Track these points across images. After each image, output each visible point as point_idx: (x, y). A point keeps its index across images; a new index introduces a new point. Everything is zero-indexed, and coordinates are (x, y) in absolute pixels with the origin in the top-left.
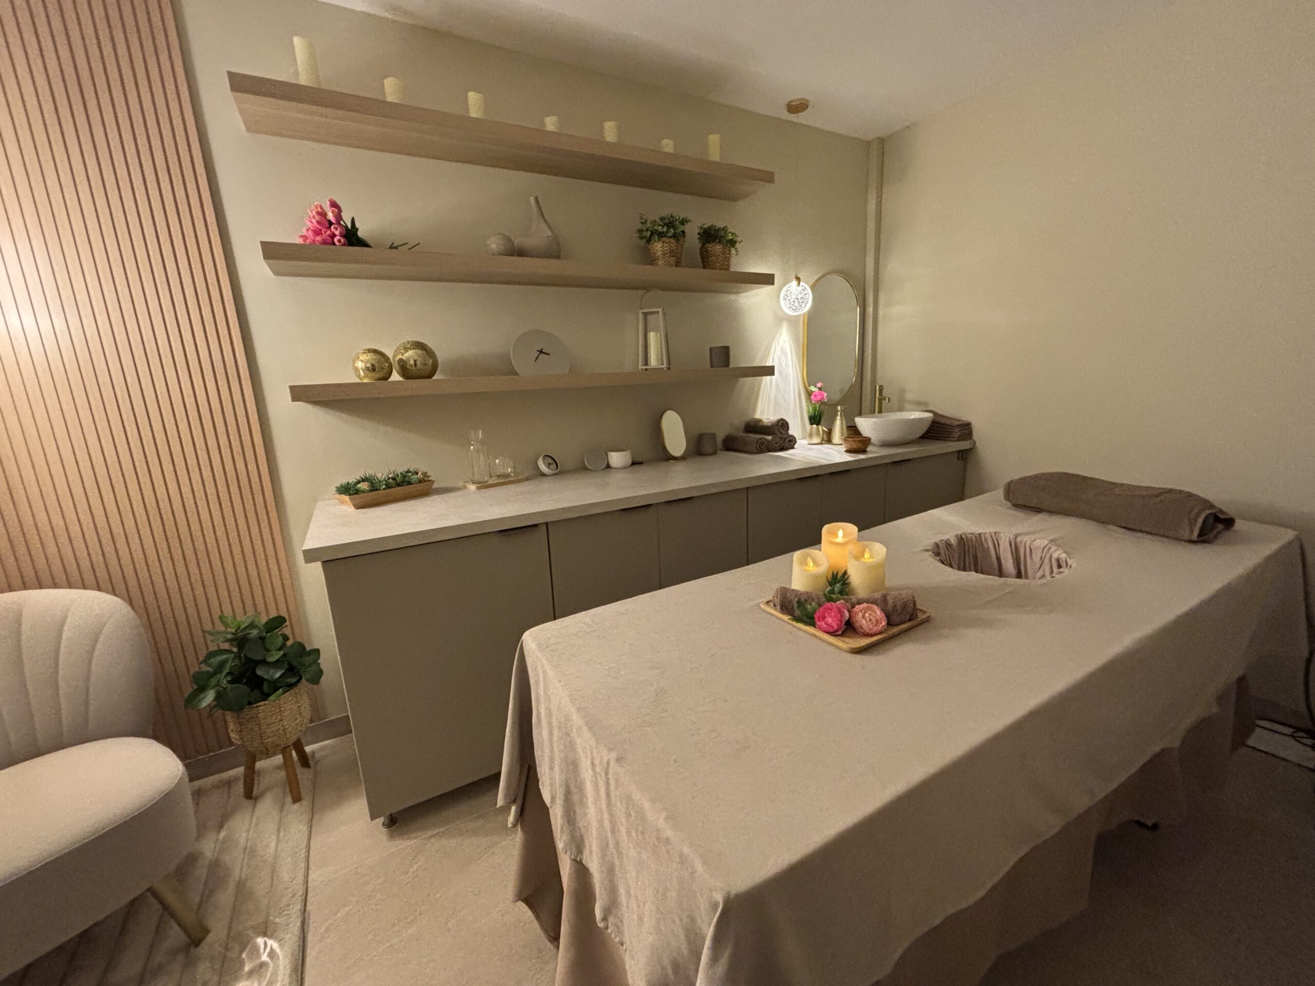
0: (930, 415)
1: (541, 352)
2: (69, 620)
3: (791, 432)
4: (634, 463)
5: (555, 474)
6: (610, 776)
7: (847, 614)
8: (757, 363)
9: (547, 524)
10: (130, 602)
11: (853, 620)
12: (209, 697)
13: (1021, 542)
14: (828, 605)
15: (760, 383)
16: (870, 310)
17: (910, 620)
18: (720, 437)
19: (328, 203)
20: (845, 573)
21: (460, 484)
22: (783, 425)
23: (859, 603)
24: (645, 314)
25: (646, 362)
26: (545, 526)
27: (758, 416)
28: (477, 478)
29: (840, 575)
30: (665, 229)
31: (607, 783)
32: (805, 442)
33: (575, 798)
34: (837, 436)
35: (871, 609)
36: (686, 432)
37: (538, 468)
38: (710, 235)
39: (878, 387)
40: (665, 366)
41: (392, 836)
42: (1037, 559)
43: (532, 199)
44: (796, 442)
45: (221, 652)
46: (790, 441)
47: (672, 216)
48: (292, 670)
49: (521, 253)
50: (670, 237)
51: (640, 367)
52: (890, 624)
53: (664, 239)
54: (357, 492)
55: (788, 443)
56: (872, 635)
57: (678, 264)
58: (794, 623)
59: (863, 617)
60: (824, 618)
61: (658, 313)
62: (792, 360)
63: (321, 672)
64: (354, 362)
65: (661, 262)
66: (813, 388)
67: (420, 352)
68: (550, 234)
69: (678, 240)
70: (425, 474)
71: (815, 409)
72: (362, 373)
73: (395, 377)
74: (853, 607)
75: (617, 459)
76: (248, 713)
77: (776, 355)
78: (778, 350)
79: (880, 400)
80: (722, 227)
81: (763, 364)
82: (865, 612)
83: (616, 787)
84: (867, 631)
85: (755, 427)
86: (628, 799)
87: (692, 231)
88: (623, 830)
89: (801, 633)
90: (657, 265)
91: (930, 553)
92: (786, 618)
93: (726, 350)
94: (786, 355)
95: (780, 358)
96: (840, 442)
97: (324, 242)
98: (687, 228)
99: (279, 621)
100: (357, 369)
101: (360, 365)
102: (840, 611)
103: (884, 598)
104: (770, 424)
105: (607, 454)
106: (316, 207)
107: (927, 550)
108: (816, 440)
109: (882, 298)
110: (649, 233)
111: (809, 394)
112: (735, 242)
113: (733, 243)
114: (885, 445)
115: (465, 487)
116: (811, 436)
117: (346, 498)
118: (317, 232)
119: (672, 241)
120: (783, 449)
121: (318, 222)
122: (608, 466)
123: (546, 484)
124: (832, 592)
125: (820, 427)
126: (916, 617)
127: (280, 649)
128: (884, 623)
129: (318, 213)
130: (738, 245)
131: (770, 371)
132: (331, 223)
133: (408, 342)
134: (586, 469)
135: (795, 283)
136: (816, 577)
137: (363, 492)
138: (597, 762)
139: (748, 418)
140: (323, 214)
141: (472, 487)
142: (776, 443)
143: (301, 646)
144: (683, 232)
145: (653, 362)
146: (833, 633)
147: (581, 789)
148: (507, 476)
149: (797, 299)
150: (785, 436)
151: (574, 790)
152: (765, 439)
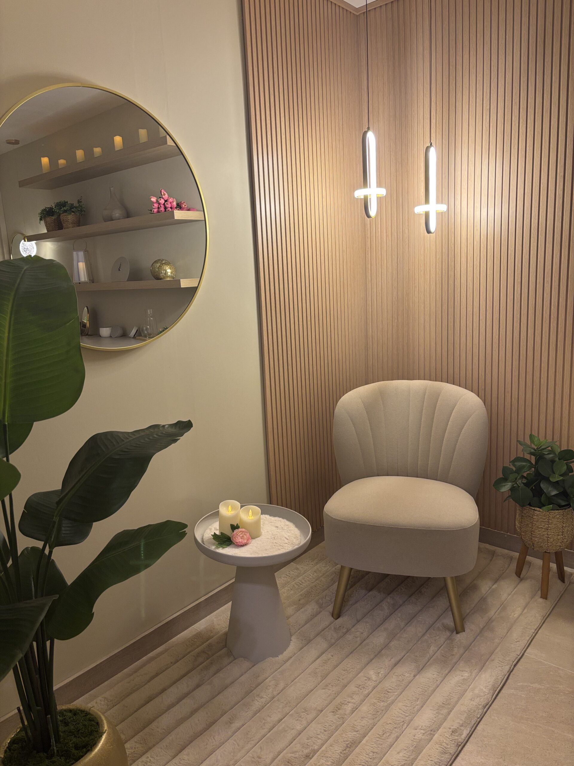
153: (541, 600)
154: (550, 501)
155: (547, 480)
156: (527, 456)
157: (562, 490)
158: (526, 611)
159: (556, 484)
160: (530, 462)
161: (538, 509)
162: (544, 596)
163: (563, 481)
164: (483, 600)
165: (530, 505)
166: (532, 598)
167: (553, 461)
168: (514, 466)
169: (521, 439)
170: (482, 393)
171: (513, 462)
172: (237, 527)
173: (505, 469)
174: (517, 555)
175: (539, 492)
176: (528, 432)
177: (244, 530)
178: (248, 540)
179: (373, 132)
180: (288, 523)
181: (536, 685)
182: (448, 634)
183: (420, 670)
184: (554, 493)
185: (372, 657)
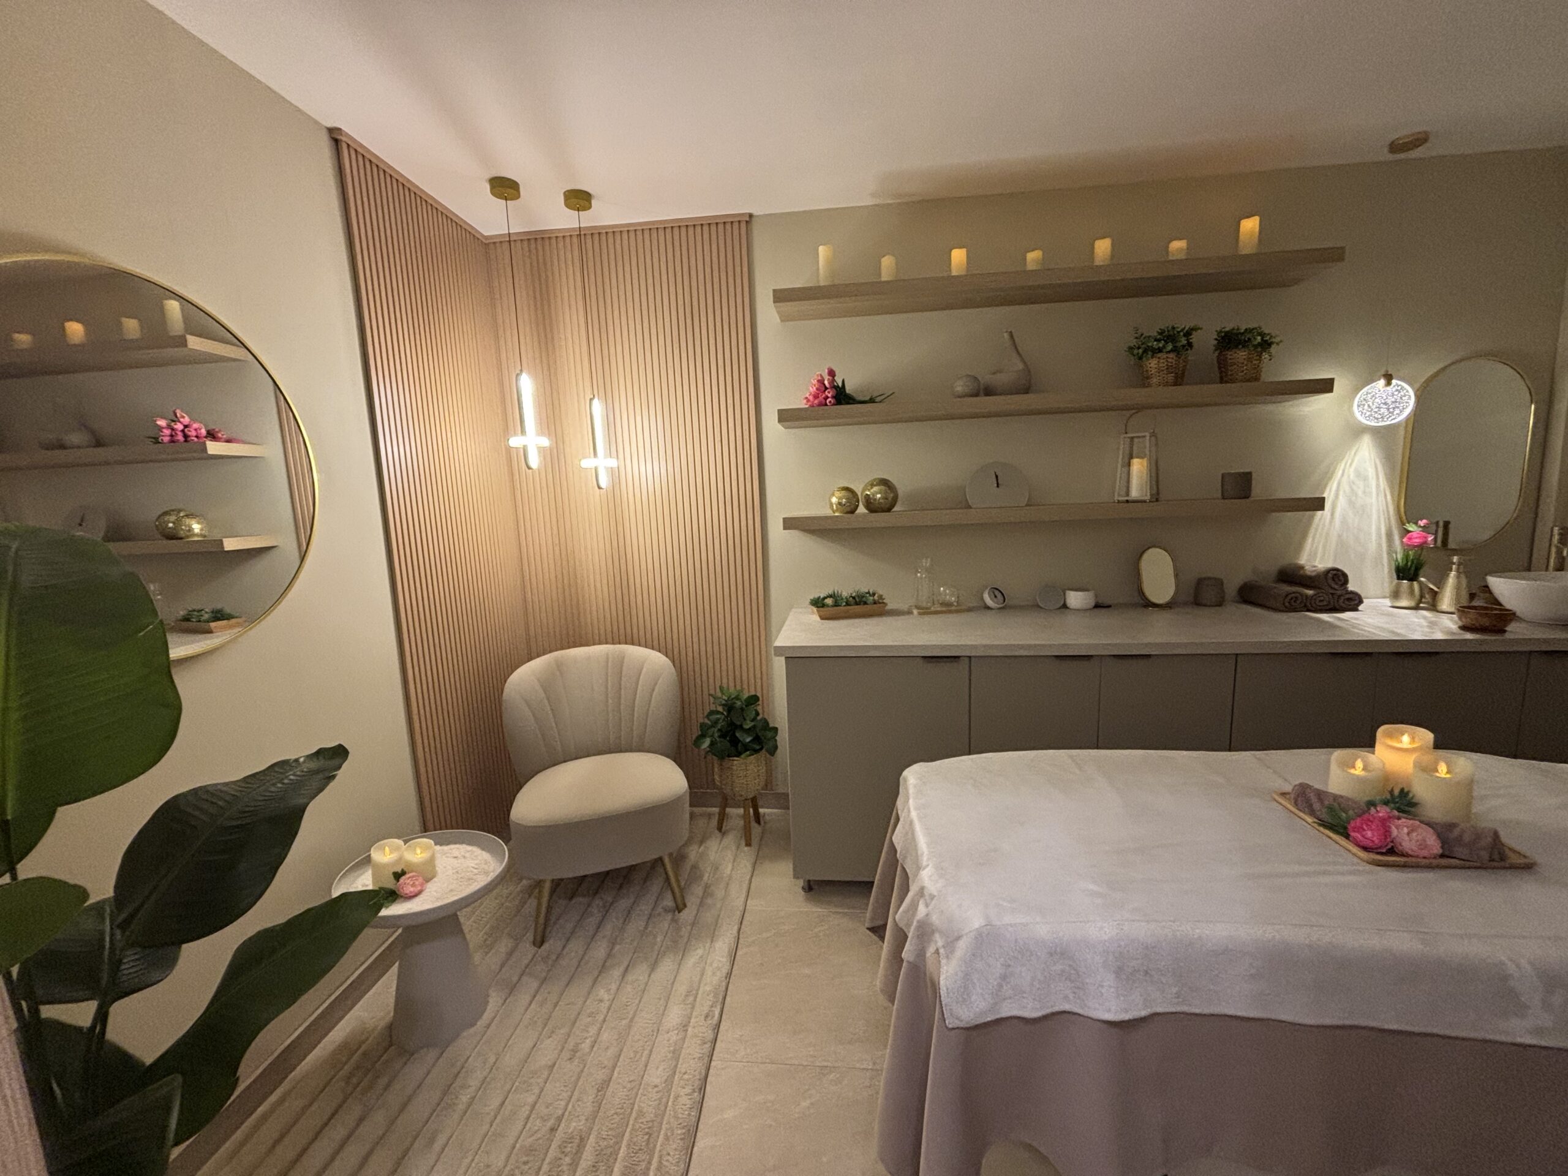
2: (644, 670)
3: (1351, 587)
4: (1097, 606)
5: (1000, 609)
8: (1302, 494)
9: (970, 657)
10: (673, 662)
12: (707, 743)
16: (1562, 406)
19: (827, 370)
21: (906, 608)
22: (1338, 577)
24: (1130, 439)
25: (1126, 492)
26: (967, 659)
27: (1303, 560)
28: (923, 604)
30: (1162, 344)
32: (1384, 603)
34: (1447, 601)
36: (1174, 575)
39: (1557, 529)
40: (1150, 497)
41: (808, 900)
44: (1361, 602)
45: (718, 712)
47: (1173, 328)
48: (757, 739)
49: (989, 391)
50: (1169, 352)
51: (1120, 498)
53: (1159, 355)
54: (824, 605)
55: (1353, 602)
57: (1178, 381)
61: (1146, 436)
63: (776, 747)
64: (830, 497)
65: (1155, 380)
66: (1411, 527)
67: (883, 487)
68: (1021, 366)
69: (1180, 353)
70: (880, 596)
71: (1408, 556)
72: (835, 508)
73: (862, 509)
75: (1075, 599)
77: (1346, 479)
78: (1349, 473)
80: (1252, 327)
81: (1311, 496)
85: (1292, 576)
87: (1205, 340)
90: (1149, 385)
93: (1246, 479)
94: (1366, 479)
95: (1351, 483)
96: (1452, 610)
97: (820, 405)
98: (1197, 336)
99: (754, 700)
100: (831, 504)
101: (834, 500)
104: (1314, 574)
105: (1064, 594)
106: (818, 376)
108: (1406, 602)
110: (1141, 351)
111: (1405, 532)
112: (1270, 344)
113: (1266, 345)
114: (1550, 623)
115: (910, 612)
116: (1396, 595)
117: (815, 609)
118: (816, 397)
119: (1172, 355)
120: (1331, 610)
121: (819, 389)
122: (1065, 606)
123: (987, 618)
125: (1416, 583)
127: (752, 721)
129: (818, 381)
130: (1273, 349)
131: (1317, 504)
132: (826, 388)
133: (875, 480)
134: (1038, 606)
135: (1382, 382)
137: (829, 606)
139: (1284, 562)
140: (822, 381)
141: (915, 612)
142: (1320, 601)
143: (766, 722)
144: (1190, 344)
145: (1135, 492)
148: (949, 604)
149: (1385, 404)
150: (1339, 592)
152: (1302, 595)
153: (746, 849)
154: (746, 748)
155: (741, 727)
156: (720, 709)
157: (755, 735)
158: (736, 864)
159: (748, 731)
160: (722, 714)
161: (736, 758)
162: (748, 844)
163: (754, 727)
164: (694, 867)
165: (729, 756)
166: (738, 849)
167: (742, 709)
168: (709, 719)
169: (712, 692)
170: (670, 653)
171: (708, 717)
172: (403, 873)
173: (702, 725)
174: (716, 810)
175: (735, 742)
176: (718, 684)
177: (414, 874)
178: (422, 885)
180: (469, 848)
181: (765, 935)
182: (669, 917)
183: (653, 967)
184: (748, 740)
185: (596, 973)
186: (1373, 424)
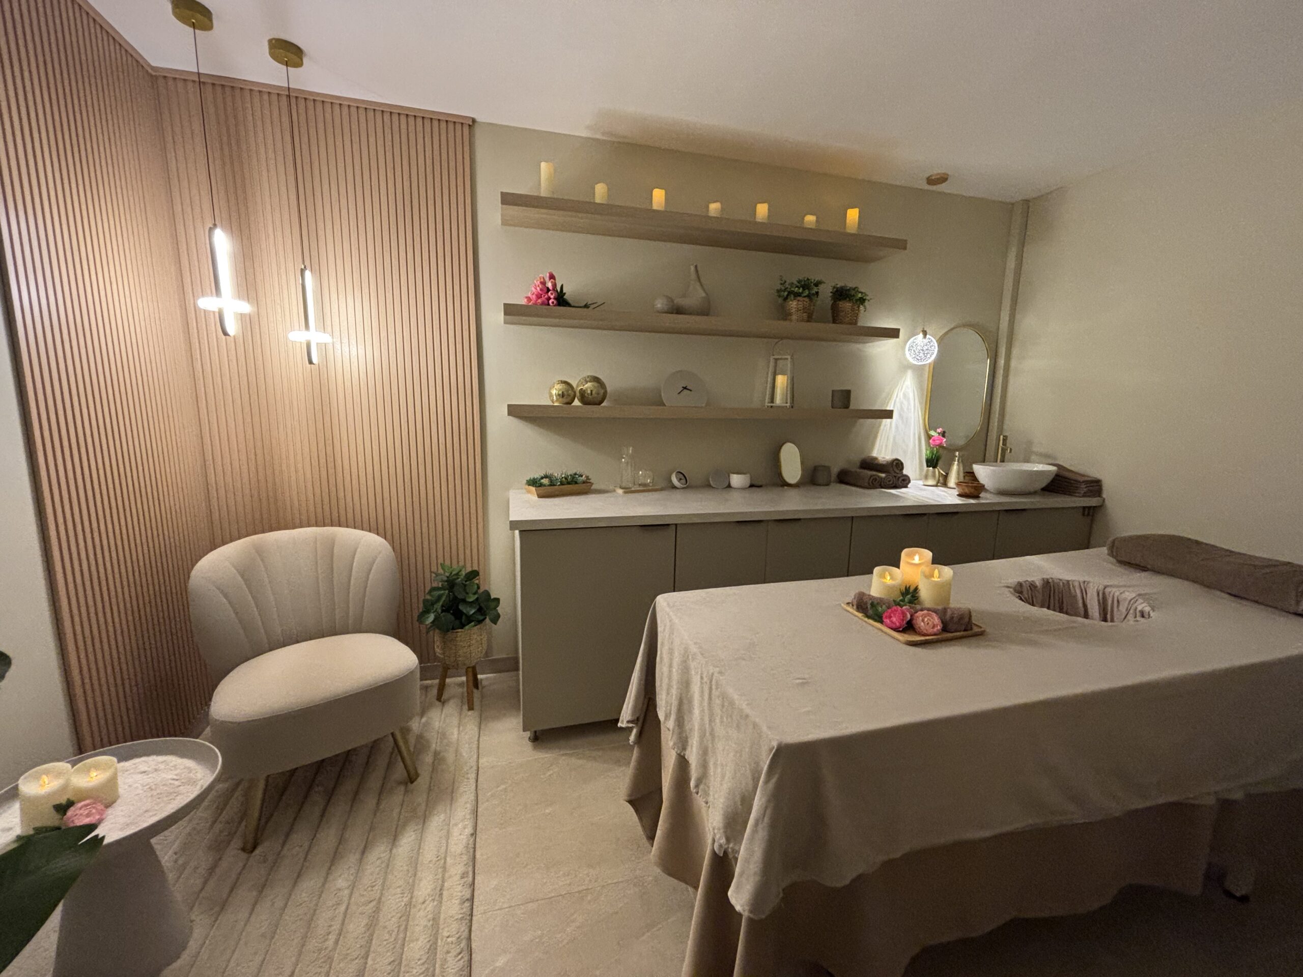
0: (1054, 468)
1: (685, 388)
2: (359, 550)
3: (905, 472)
4: (752, 486)
5: (683, 488)
6: (714, 682)
7: (909, 616)
8: (877, 407)
9: (676, 525)
10: (392, 544)
11: (914, 622)
12: (431, 617)
13: (1110, 592)
14: (895, 608)
15: (880, 426)
16: (1001, 362)
17: (965, 630)
18: (835, 470)
19: (548, 275)
20: (916, 589)
21: (611, 488)
22: (898, 465)
23: (922, 610)
24: (776, 360)
25: (772, 400)
26: (674, 527)
27: (875, 454)
28: (624, 485)
29: (912, 589)
30: (801, 290)
31: (711, 689)
32: (921, 483)
33: (685, 707)
34: (952, 481)
35: (929, 615)
36: (802, 463)
37: (671, 481)
38: (841, 294)
39: (1002, 437)
40: (788, 405)
41: (535, 748)
42: (1123, 608)
43: (692, 268)
44: (909, 482)
45: (437, 589)
46: (903, 480)
47: (808, 279)
48: (480, 610)
49: (678, 310)
50: (805, 297)
51: (767, 404)
52: (945, 629)
53: (799, 298)
54: (541, 485)
55: (904, 482)
56: (928, 635)
57: (810, 319)
58: (866, 619)
59: (923, 621)
60: (890, 617)
61: (787, 359)
62: (915, 404)
63: (498, 616)
64: (551, 389)
65: (794, 317)
66: (932, 433)
67: (596, 384)
68: (704, 295)
69: (811, 300)
70: (587, 477)
71: (932, 452)
72: (555, 398)
73: (577, 403)
74: (916, 612)
75: (737, 480)
76: (450, 635)
77: (898, 399)
78: (901, 395)
79: (1004, 451)
80: (854, 286)
81: (884, 408)
82: (925, 617)
83: (717, 688)
84: (925, 631)
85: (870, 464)
86: (724, 696)
87: (826, 292)
88: (718, 721)
89: (871, 628)
90: (791, 320)
91: (1011, 590)
92: (860, 615)
93: (847, 394)
94: (908, 400)
95: (901, 403)
96: (955, 486)
97: (543, 304)
98: (821, 287)
99: (474, 574)
100: (551, 395)
101: (554, 392)
102: (904, 614)
103: (945, 610)
104: (884, 463)
105: (729, 476)
106: (540, 278)
107: (1008, 587)
108: (931, 482)
109: (1015, 352)
110: (786, 293)
111: (929, 437)
112: (864, 300)
113: (862, 301)
114: (1002, 493)
115: (615, 491)
116: (926, 477)
117: (533, 489)
118: (539, 296)
119: (807, 299)
120: (895, 487)
121: (541, 290)
122: (729, 486)
123: (677, 495)
124: (903, 601)
125: (936, 470)
126: (971, 629)
127: (475, 594)
128: (939, 628)
129: (541, 283)
130: (866, 303)
131: (889, 414)
132: (548, 290)
133: (588, 377)
134: (709, 486)
135: (921, 335)
136: (890, 588)
137: (545, 486)
138: (704, 676)
139: (863, 456)
140: (544, 283)
141: (620, 491)
142: (889, 481)
143: (487, 594)
144: (817, 293)
145: (778, 400)
146: (896, 630)
147: (690, 702)
148: (645, 485)
149: (923, 350)
150: (899, 475)
151: (685, 701)
152: (879, 476)
153: (470, 713)
154: (470, 619)
155: (464, 601)
156: (442, 585)
157: (478, 607)
158: (461, 729)
159: (471, 604)
160: (445, 589)
161: (460, 630)
162: (471, 708)
163: (477, 599)
164: (420, 737)
165: (453, 629)
166: (460, 714)
167: (464, 584)
168: (431, 595)
169: (434, 569)
171: (430, 593)
172: (70, 804)
173: (425, 601)
174: (437, 681)
175: (458, 614)
176: (441, 560)
177: (87, 802)
179: (222, 227)
181: (503, 787)
182: (402, 788)
184: (472, 612)
186: (916, 363)
